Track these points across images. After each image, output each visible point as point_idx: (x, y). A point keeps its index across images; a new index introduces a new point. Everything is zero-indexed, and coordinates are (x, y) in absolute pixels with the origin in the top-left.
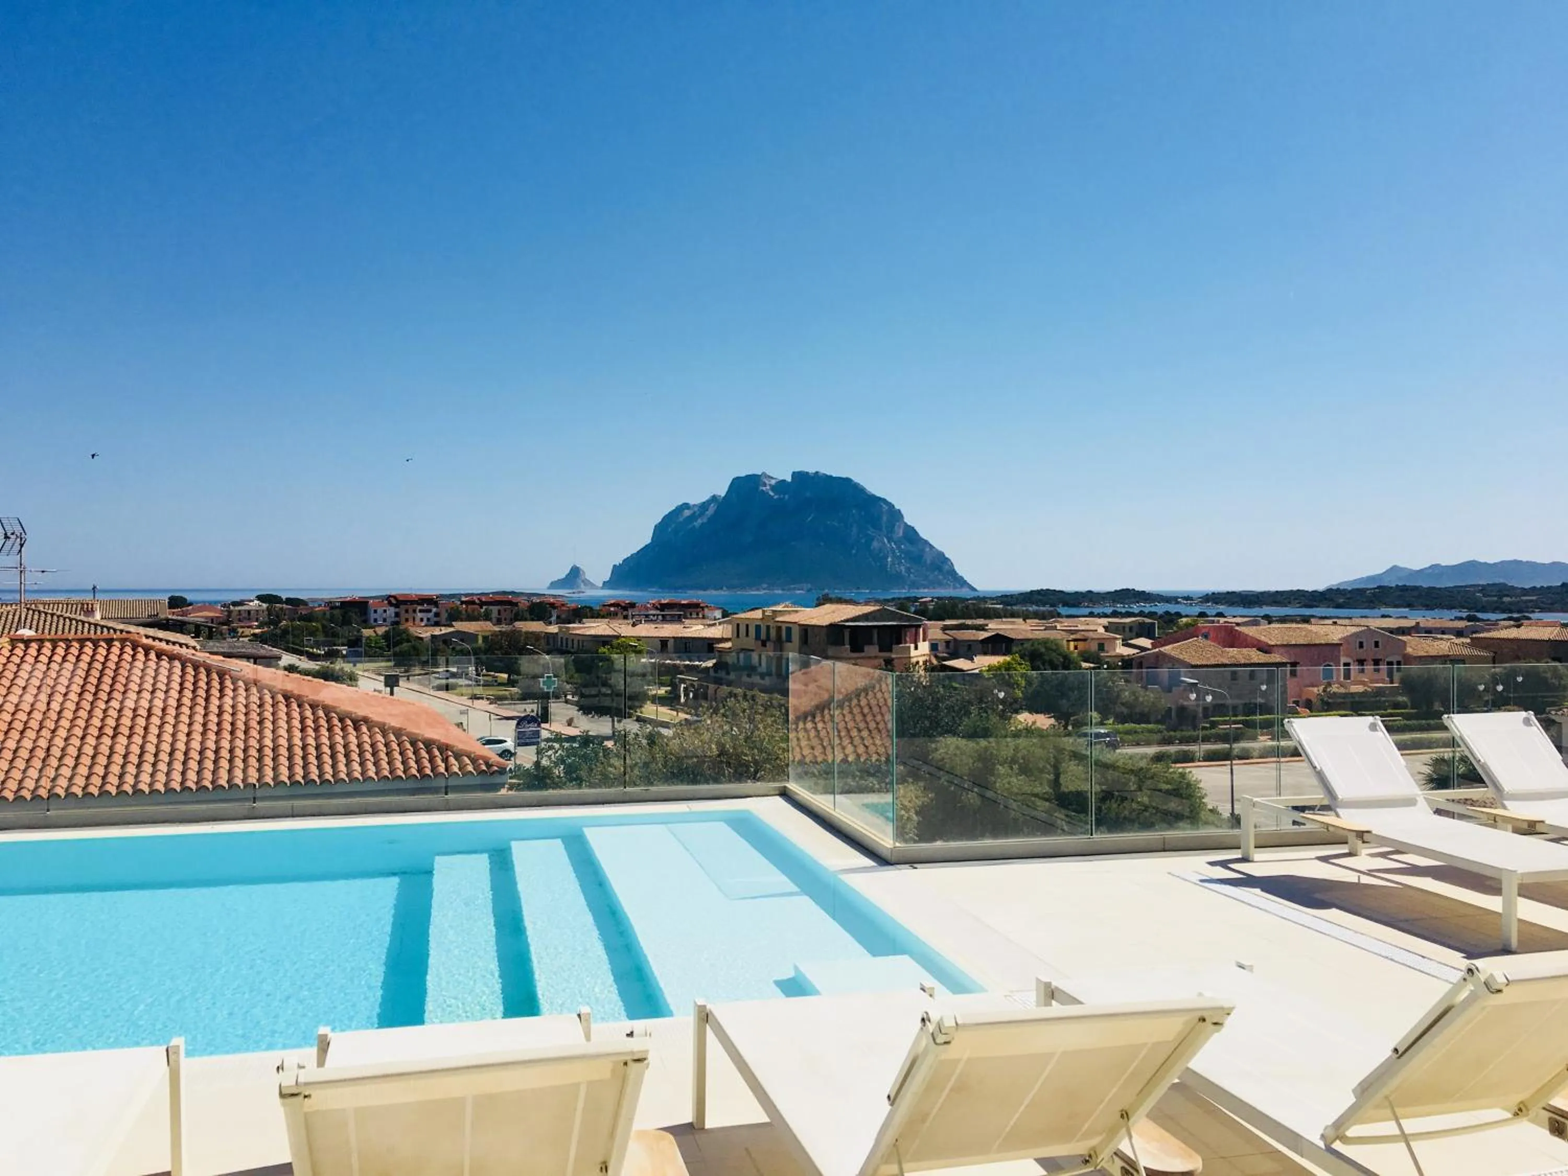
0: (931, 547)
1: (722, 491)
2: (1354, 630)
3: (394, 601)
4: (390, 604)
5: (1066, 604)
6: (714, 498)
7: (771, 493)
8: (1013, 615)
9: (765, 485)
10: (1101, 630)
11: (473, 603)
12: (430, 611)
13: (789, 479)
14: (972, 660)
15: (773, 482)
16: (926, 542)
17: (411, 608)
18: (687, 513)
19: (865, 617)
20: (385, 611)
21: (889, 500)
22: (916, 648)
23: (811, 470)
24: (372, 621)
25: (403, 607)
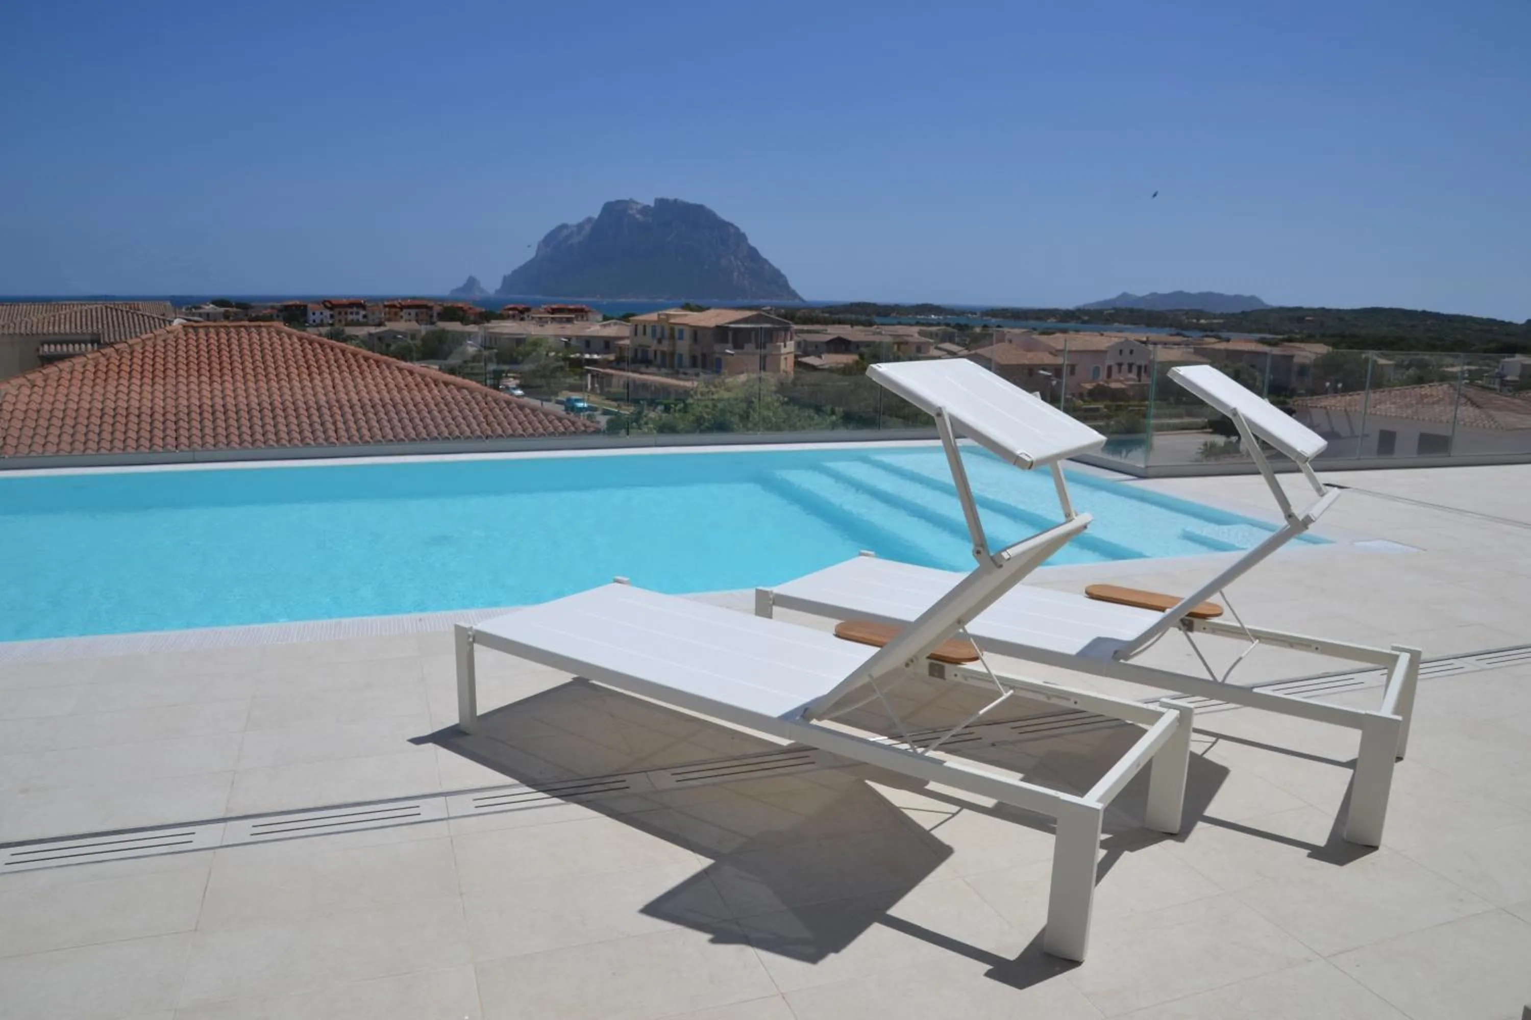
0: (770, 265)
1: (596, 214)
2: (1116, 340)
3: (329, 305)
4: (326, 307)
5: (879, 314)
6: (589, 220)
7: (638, 216)
8: (840, 322)
9: (632, 209)
10: (916, 335)
11: (394, 306)
12: (357, 313)
13: (652, 204)
14: (820, 357)
15: (639, 207)
16: (766, 261)
17: (343, 310)
18: (565, 232)
19: (745, 320)
20: (321, 313)
21: (736, 224)
22: (785, 346)
23: (671, 197)
24: (311, 322)
25: (337, 310)
